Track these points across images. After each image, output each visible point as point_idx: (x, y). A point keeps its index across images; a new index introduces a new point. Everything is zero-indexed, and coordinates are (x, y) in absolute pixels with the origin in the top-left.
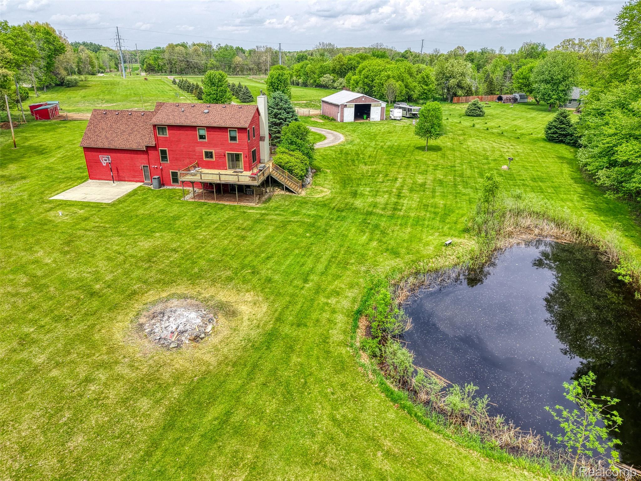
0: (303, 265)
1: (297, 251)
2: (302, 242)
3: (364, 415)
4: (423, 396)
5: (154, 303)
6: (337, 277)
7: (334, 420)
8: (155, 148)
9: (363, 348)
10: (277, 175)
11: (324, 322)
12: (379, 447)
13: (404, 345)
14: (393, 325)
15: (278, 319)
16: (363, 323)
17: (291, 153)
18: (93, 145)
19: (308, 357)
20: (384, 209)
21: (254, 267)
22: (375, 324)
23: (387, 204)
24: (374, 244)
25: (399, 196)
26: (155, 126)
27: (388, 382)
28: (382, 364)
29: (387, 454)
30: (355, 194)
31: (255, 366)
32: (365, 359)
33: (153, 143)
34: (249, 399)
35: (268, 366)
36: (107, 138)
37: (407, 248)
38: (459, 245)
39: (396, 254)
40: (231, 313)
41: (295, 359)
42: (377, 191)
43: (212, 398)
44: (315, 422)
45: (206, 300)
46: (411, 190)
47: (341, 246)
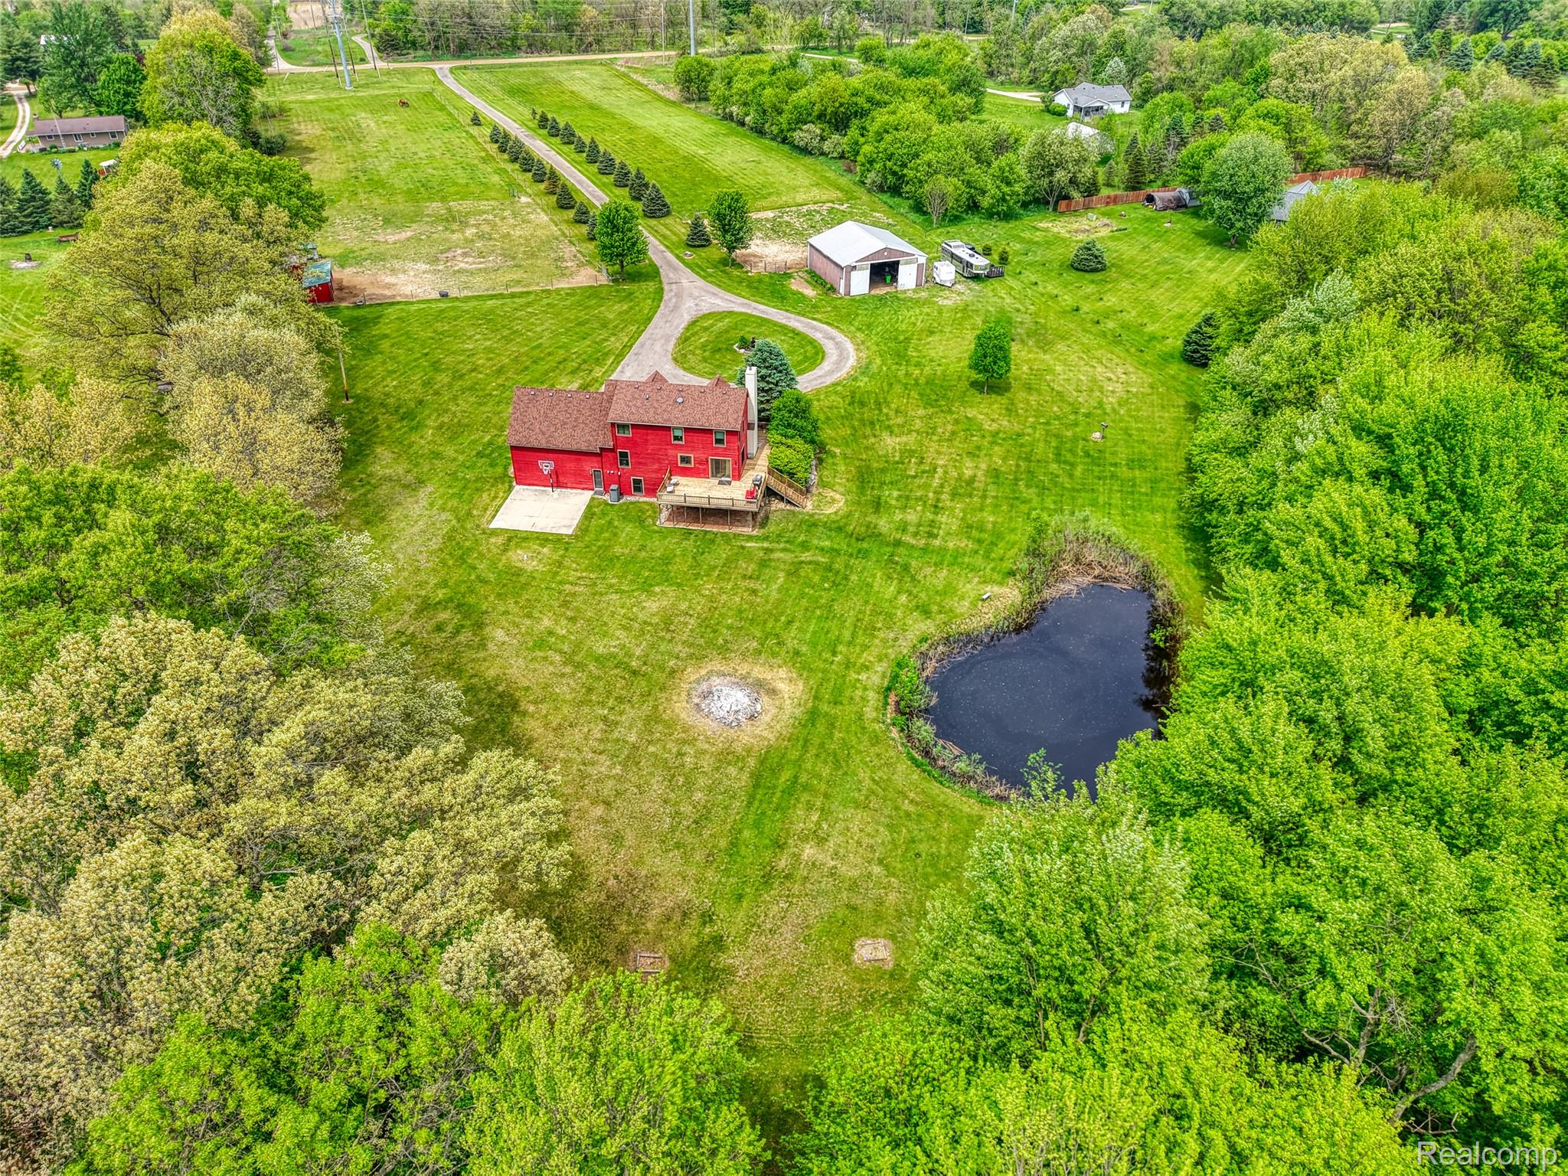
0: (828, 632)
1: (818, 612)
2: (821, 597)
3: (895, 777)
4: (940, 763)
5: (698, 682)
6: (865, 647)
7: (874, 780)
8: (613, 450)
9: (894, 724)
10: (774, 484)
11: (857, 699)
12: (907, 797)
13: (926, 719)
14: (920, 702)
15: (816, 697)
16: (892, 699)
17: (789, 441)
18: (524, 444)
19: (848, 732)
20: (915, 534)
21: (777, 636)
22: (903, 703)
23: (919, 525)
24: (903, 598)
25: (936, 507)
26: (613, 425)
27: (913, 752)
28: (909, 737)
29: (912, 801)
30: (877, 505)
31: (806, 741)
32: (895, 733)
33: (610, 444)
34: (809, 766)
35: (816, 741)
36: (544, 433)
37: (939, 605)
38: (998, 597)
39: (926, 613)
40: (773, 692)
41: (837, 735)
42: (908, 498)
43: (781, 766)
44: (860, 782)
45: (744, 678)
46: (954, 495)
47: (867, 602)
